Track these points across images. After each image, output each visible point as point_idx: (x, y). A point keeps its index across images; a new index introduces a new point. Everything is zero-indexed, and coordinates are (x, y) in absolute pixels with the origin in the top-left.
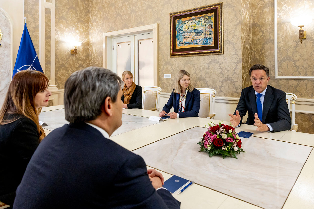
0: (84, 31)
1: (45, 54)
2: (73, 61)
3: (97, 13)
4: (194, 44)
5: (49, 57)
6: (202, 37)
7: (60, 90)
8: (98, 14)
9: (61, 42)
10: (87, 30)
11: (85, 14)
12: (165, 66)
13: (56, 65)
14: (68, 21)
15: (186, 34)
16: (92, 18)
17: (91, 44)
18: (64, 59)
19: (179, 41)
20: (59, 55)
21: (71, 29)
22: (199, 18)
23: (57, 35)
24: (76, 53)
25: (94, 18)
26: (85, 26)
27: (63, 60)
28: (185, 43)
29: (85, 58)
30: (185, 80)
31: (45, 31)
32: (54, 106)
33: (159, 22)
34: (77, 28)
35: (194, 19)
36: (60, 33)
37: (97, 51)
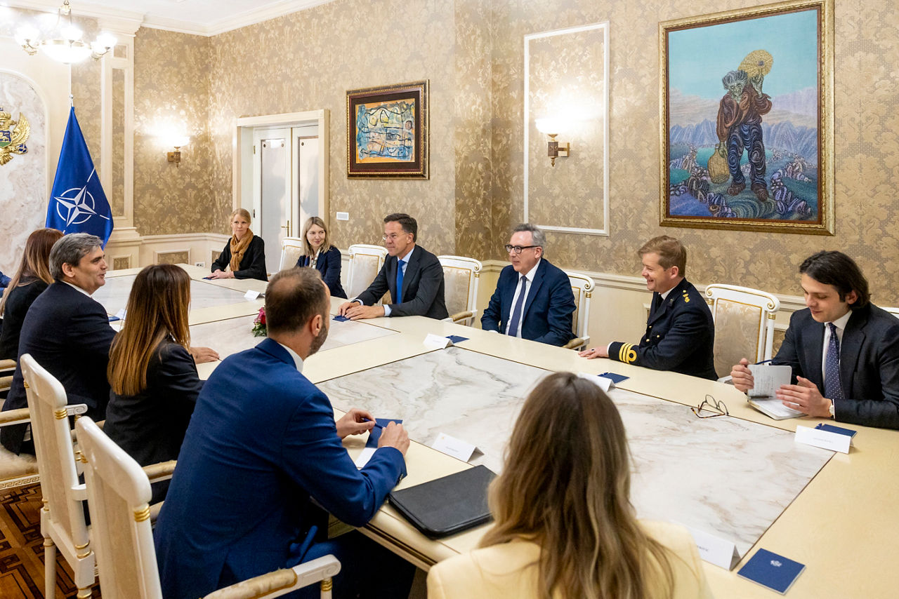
0: (197, 112)
1: (113, 163)
2: (172, 176)
3: (224, 74)
4: (385, 156)
5: (122, 170)
6: (398, 143)
7: (143, 237)
8: (225, 76)
9: (147, 137)
10: (203, 108)
11: (199, 74)
12: (339, 197)
13: (137, 186)
14: (162, 93)
15: (372, 134)
16: (214, 84)
17: (212, 139)
18: (154, 172)
19: (361, 148)
20: (142, 164)
21: (168, 108)
22: (392, 106)
23: (138, 123)
24: (179, 160)
25: (218, 83)
26: (199, 100)
27: (150, 175)
28: (371, 153)
29: (199, 168)
30: (314, 233)
31: (113, 117)
32: (131, 268)
33: (329, 107)
34: (182, 105)
35: (385, 107)
36: (144, 118)
37: (222, 156)
